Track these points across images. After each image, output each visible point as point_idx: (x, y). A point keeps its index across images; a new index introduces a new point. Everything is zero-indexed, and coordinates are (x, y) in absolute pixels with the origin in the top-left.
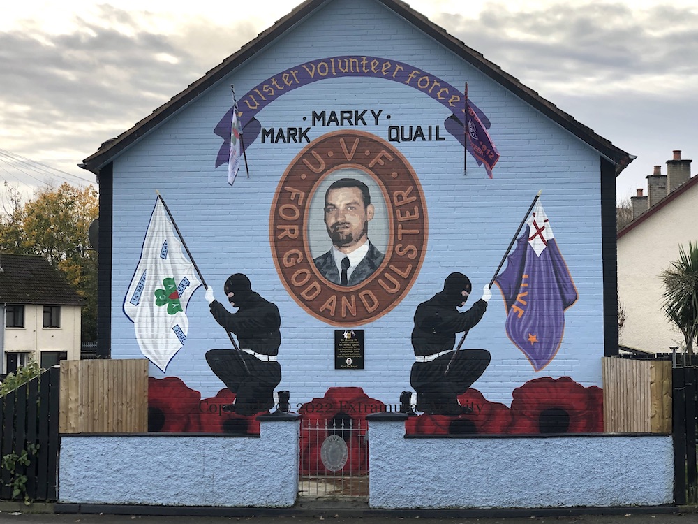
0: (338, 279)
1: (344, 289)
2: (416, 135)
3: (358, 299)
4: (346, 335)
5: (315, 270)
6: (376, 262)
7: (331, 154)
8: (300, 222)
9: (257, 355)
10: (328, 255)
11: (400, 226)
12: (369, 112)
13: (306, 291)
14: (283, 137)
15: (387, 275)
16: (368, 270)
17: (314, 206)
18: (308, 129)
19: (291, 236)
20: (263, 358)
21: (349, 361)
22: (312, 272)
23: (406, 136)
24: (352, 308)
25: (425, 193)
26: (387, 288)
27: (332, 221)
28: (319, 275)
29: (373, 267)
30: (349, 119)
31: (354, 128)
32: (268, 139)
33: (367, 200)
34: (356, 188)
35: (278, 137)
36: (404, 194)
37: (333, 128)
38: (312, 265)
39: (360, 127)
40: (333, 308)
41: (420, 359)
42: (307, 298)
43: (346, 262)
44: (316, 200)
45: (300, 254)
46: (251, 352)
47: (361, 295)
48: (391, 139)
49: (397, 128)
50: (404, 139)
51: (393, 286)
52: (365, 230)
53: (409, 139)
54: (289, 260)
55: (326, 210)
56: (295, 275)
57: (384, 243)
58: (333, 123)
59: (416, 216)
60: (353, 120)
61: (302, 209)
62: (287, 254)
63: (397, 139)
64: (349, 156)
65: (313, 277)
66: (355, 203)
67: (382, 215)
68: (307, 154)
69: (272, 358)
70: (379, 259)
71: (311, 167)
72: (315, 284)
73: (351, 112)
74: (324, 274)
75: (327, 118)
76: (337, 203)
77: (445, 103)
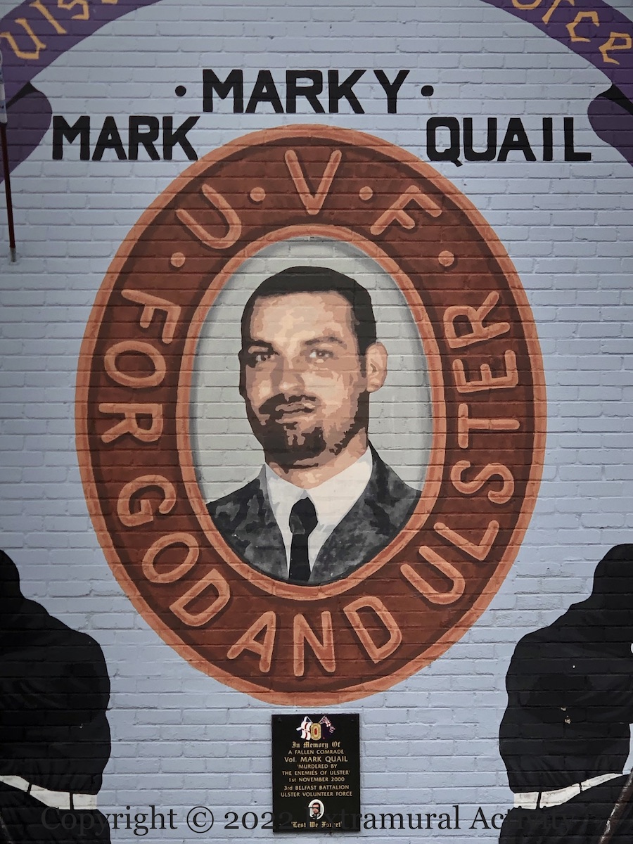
0: (280, 563)
4: (307, 731)
6: (395, 513)
9: (39, 793)
10: (253, 494)
12: (370, 76)
14: (117, 144)
16: (370, 535)
17: (210, 346)
18: (191, 122)
20: (56, 799)
21: (316, 807)
23: (480, 146)
25: (537, 312)
27: (263, 391)
29: (388, 529)
30: (311, 94)
31: (327, 120)
32: (72, 149)
33: (365, 331)
34: (334, 297)
35: (102, 144)
37: (266, 120)
39: (343, 120)
41: (527, 801)
43: (304, 514)
44: (216, 328)
46: (19, 783)
48: (433, 155)
49: (451, 123)
50: (472, 156)
52: (361, 419)
53: (487, 156)
55: (246, 360)
57: (417, 457)
58: (265, 107)
60: (324, 98)
63: (451, 155)
66: (332, 339)
67: (411, 377)
69: (83, 802)
70: (406, 502)
73: (315, 75)
75: (248, 90)
76: (278, 340)
77: (590, 53)
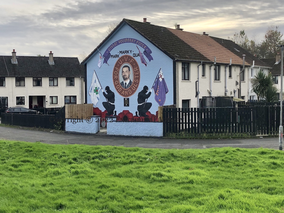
0: (124, 87)
1: (125, 89)
2: (138, 55)
3: (128, 92)
4: (126, 99)
5: (120, 85)
6: (131, 83)
7: (123, 60)
8: (118, 75)
9: (111, 103)
10: (123, 82)
11: (135, 76)
12: (130, 51)
13: (119, 90)
15: (133, 86)
16: (130, 85)
17: (120, 71)
18: (119, 55)
19: (116, 78)
21: (126, 105)
22: (120, 86)
23: (136, 56)
24: (127, 93)
26: (133, 89)
28: (121, 86)
29: (131, 85)
30: (126, 52)
31: (127, 54)
32: (112, 57)
33: (129, 70)
35: (114, 57)
36: (136, 69)
37: (123, 54)
38: (120, 84)
40: (124, 93)
41: (139, 104)
42: (120, 91)
44: (120, 70)
45: (118, 82)
46: (110, 102)
47: (129, 91)
48: (134, 57)
49: (134, 54)
51: (134, 89)
52: (129, 77)
54: (116, 83)
55: (122, 72)
56: (117, 86)
57: (132, 79)
59: (138, 73)
61: (118, 72)
62: (116, 82)
63: (134, 56)
64: (126, 61)
65: (120, 87)
66: (127, 71)
67: (132, 73)
68: (119, 60)
70: (132, 83)
71: (120, 63)
72: (121, 88)
74: (122, 86)
76: (124, 71)
77: (143, 48)
